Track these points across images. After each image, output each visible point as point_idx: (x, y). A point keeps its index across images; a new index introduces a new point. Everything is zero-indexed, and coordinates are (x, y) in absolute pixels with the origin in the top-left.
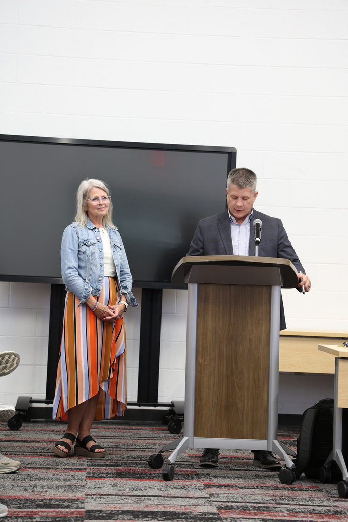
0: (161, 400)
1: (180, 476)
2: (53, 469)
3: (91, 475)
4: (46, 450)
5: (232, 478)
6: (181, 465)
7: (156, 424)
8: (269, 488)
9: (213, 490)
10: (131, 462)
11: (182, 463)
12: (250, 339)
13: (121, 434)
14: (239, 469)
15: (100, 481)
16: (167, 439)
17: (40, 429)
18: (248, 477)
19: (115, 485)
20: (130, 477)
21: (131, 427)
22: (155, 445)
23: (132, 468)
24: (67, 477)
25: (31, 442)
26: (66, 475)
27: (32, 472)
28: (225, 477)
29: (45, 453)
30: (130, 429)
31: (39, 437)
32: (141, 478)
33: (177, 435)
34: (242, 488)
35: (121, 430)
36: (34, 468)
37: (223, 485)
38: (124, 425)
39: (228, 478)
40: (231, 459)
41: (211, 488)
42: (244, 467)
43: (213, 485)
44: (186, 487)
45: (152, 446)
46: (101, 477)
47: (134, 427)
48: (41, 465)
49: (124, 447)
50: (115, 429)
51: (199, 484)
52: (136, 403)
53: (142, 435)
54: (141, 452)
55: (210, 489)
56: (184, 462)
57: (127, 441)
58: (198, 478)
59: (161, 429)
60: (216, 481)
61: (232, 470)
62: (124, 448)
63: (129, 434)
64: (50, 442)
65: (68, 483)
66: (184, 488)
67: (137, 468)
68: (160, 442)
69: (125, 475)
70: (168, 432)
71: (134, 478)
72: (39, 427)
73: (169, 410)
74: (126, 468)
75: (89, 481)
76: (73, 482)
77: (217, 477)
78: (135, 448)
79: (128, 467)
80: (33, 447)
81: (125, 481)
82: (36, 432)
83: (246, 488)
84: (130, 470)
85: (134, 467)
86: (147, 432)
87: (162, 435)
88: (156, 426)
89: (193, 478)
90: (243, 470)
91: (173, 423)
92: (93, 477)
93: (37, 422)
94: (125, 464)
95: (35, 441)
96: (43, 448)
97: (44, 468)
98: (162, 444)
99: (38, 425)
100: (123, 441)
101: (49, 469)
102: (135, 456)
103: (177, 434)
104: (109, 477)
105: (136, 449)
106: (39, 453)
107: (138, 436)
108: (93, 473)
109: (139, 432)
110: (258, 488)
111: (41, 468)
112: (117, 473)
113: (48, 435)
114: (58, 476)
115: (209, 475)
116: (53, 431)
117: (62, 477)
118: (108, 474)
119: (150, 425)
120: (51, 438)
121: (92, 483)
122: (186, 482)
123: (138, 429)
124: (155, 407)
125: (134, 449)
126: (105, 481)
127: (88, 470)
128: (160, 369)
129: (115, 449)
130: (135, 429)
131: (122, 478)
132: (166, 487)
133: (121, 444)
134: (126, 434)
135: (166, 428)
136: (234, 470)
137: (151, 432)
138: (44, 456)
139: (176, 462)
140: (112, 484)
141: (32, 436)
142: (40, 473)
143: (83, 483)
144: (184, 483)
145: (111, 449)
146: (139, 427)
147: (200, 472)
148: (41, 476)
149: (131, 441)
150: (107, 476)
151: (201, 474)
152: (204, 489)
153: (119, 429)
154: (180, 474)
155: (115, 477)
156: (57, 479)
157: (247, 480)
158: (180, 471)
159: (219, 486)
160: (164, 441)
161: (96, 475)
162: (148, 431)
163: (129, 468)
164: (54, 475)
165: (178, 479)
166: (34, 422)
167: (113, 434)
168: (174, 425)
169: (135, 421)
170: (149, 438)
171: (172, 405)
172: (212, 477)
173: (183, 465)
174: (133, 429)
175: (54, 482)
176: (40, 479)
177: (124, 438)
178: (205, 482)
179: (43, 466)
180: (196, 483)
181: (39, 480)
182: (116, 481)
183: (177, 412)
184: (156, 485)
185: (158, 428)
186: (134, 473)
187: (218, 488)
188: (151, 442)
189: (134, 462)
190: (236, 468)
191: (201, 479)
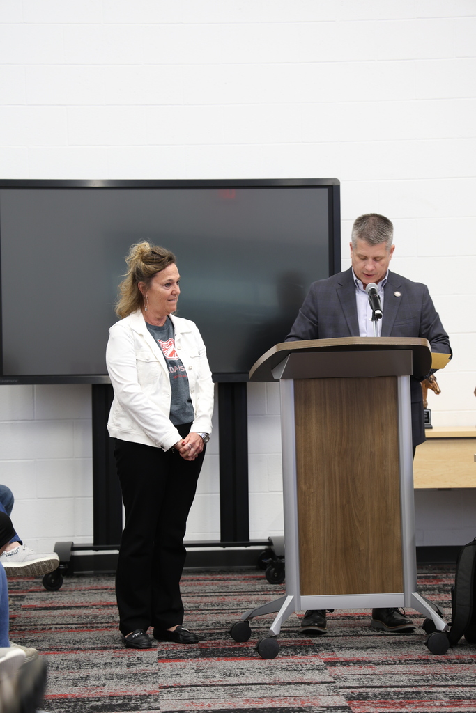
0: (253, 536)
1: (289, 651)
2: (110, 648)
3: (165, 655)
4: (98, 620)
5: (362, 648)
6: (289, 632)
7: (249, 569)
8: (416, 662)
9: (339, 670)
10: (218, 631)
11: (291, 629)
12: (371, 452)
13: (201, 588)
14: (371, 633)
15: (178, 664)
16: (266, 592)
17: (88, 586)
18: (385, 647)
19: (199, 670)
20: (219, 656)
21: (214, 576)
22: (250, 602)
23: (221, 641)
24: (131, 660)
25: (78, 607)
26: (129, 657)
27: (81, 655)
28: (352, 648)
29: (98, 623)
30: (213, 580)
31: (88, 599)
32: (235, 656)
33: (279, 586)
34: (378, 664)
35: (201, 582)
36: (84, 649)
37: (350, 661)
38: (205, 574)
39: (357, 648)
40: (359, 619)
41: (335, 666)
42: (378, 631)
43: (337, 662)
44: (300, 666)
45: (245, 605)
46: (179, 658)
47: (218, 576)
48: (94, 643)
49: (206, 608)
50: (192, 580)
51: (318, 661)
52: (219, 542)
53: (231, 589)
54: (232, 615)
55: (333, 668)
56: (293, 627)
57: (210, 599)
58: (316, 651)
59: (256, 577)
60: (342, 655)
61: (362, 635)
62: (208, 610)
63: (212, 587)
64: (103, 606)
65: (134, 670)
66: (296, 669)
67: (227, 641)
68: (256, 597)
69: (211, 652)
70: (266, 581)
71: (225, 656)
72: (87, 583)
73: (266, 550)
74: (213, 642)
75: (162, 665)
76: (141, 667)
77: (341, 648)
78: (223, 609)
79: (215, 639)
80: (80, 616)
81: (213, 662)
82: (82, 592)
83: (384, 663)
84: (218, 644)
85: (224, 639)
86: (237, 583)
87: (258, 587)
88: (249, 573)
89: (307, 652)
90: (376, 635)
91: (273, 569)
92: (168, 659)
93: (83, 576)
94: (211, 635)
95: (82, 606)
96: (95, 617)
97: (98, 649)
98: (259, 601)
99: (84, 580)
100: (205, 600)
101: (105, 649)
102: (224, 622)
103: (280, 583)
104: (191, 657)
105: (223, 611)
106: (89, 625)
107: (225, 589)
108: (167, 652)
109: (226, 583)
110: (401, 663)
111: (94, 649)
112: (201, 650)
113: (99, 595)
114: (119, 660)
115: (330, 646)
116: (106, 589)
117: (125, 661)
118: (188, 652)
119: (241, 572)
120: (104, 600)
121: (167, 667)
122: (299, 659)
123: (224, 580)
124: (246, 547)
125: (221, 611)
126: (184, 663)
127: (160, 648)
128: (250, 494)
129: (195, 612)
130: (220, 580)
131: (208, 657)
132: (272, 668)
133: (202, 604)
134: (207, 587)
135: (263, 575)
136: (364, 636)
137: (243, 583)
138: (97, 628)
139: (281, 627)
140: (196, 668)
141: (77, 599)
142: (94, 656)
143: (154, 668)
144: (296, 661)
145: (189, 612)
146: (225, 576)
147: (316, 642)
148: (96, 661)
149: (215, 599)
150: (187, 655)
151: (319, 645)
152: (325, 669)
153: (198, 580)
154: (290, 647)
155: (199, 657)
156: (118, 664)
157: (384, 650)
158: (289, 642)
159: (346, 663)
160: (263, 596)
161: (171, 654)
162: (239, 582)
163: (217, 641)
164: (112, 658)
165: (287, 655)
166: (78, 576)
167: (190, 589)
168: (275, 572)
169: (219, 568)
170: (241, 593)
171: (269, 543)
172: (334, 650)
173: (293, 631)
174: (217, 580)
175: (113, 669)
176: (94, 665)
177: (204, 594)
178: (326, 657)
179: (96, 646)
180: (313, 659)
181: (92, 668)
182: (200, 663)
183: (278, 553)
184: (257, 666)
185: (252, 575)
186: (224, 649)
187: (344, 665)
188: (244, 598)
189: (223, 631)
190: (366, 633)
191: (320, 654)
